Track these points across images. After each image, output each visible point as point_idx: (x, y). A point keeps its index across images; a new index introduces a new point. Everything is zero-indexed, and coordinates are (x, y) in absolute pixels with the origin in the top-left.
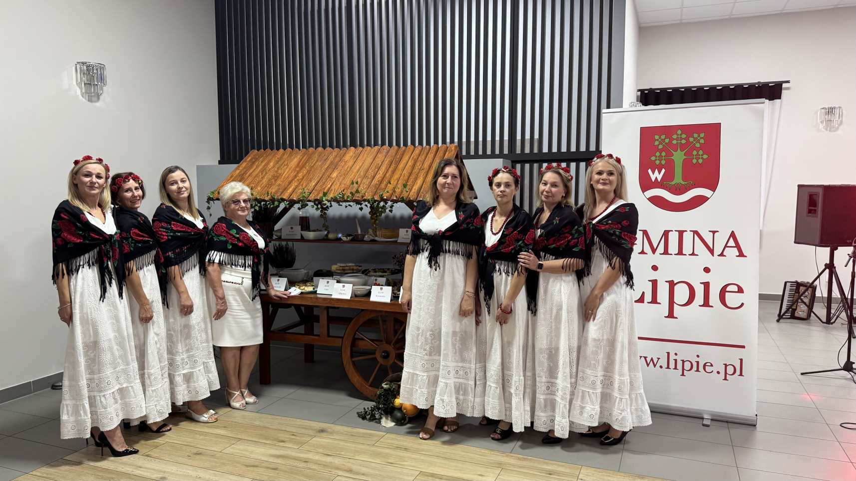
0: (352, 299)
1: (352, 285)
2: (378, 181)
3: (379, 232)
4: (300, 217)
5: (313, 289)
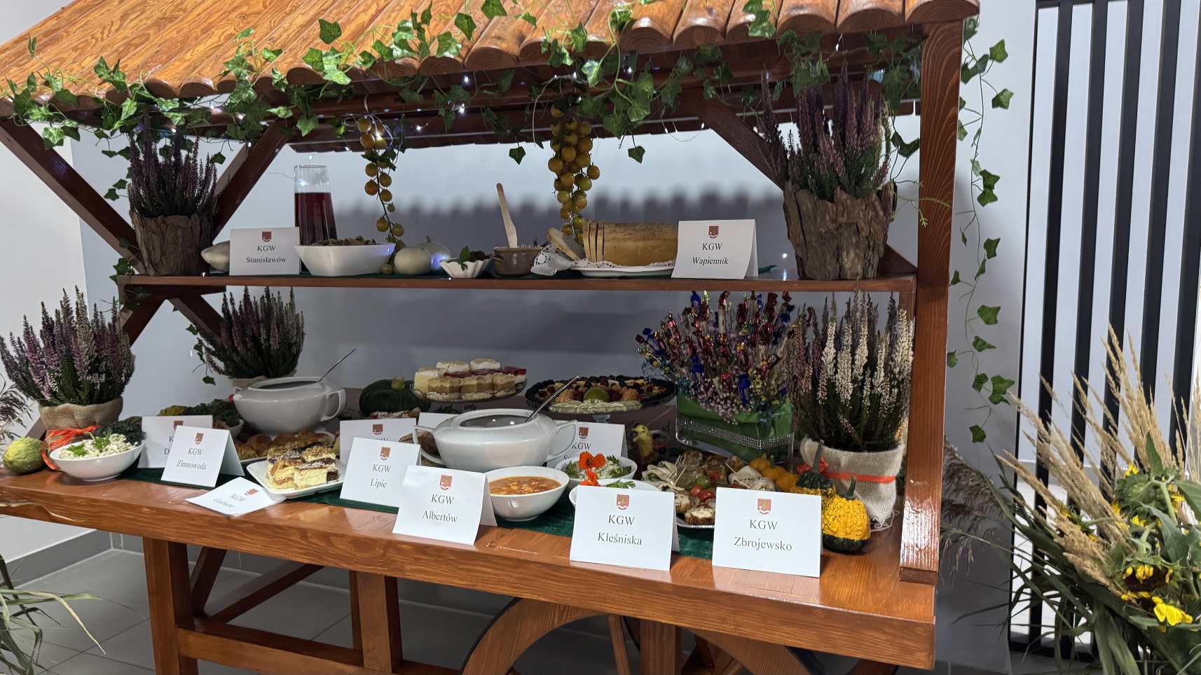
0: (485, 548)
1: (483, 471)
3: (593, 239)
4: (297, 195)
5: (332, 475)
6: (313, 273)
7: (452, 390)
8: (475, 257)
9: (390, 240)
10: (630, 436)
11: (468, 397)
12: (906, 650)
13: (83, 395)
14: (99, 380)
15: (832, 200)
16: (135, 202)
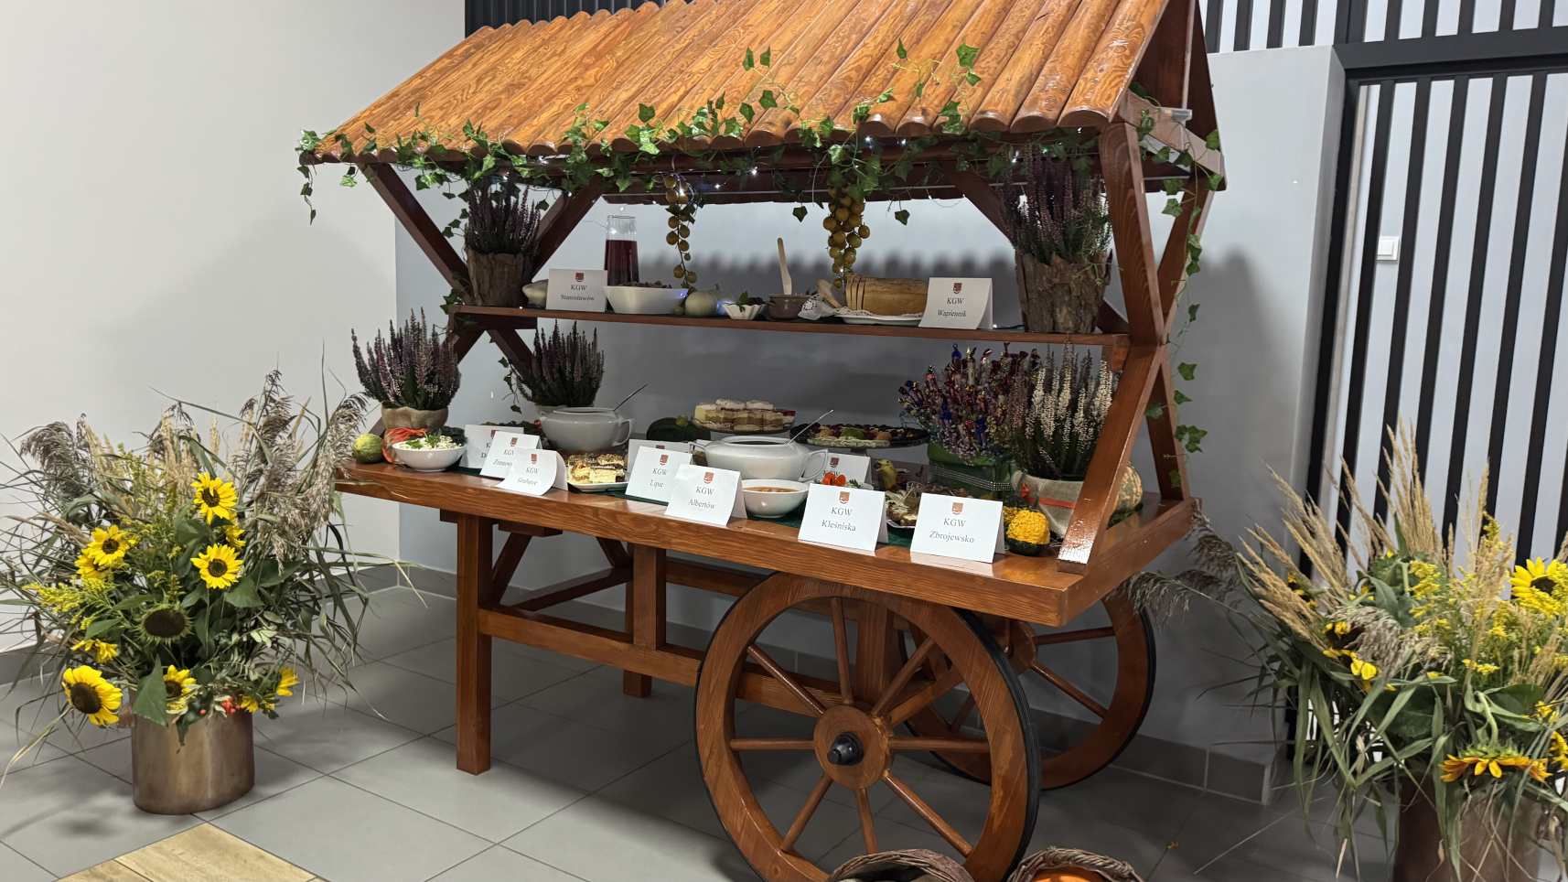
0: (734, 528)
1: (737, 474)
2: (858, 69)
3: (854, 290)
4: (608, 242)
5: (619, 478)
6: (616, 310)
7: (726, 420)
8: (752, 302)
9: (684, 286)
10: (875, 465)
11: (737, 428)
12: (1042, 611)
13: (420, 401)
14: (433, 389)
15: (1048, 264)
16: (470, 242)
